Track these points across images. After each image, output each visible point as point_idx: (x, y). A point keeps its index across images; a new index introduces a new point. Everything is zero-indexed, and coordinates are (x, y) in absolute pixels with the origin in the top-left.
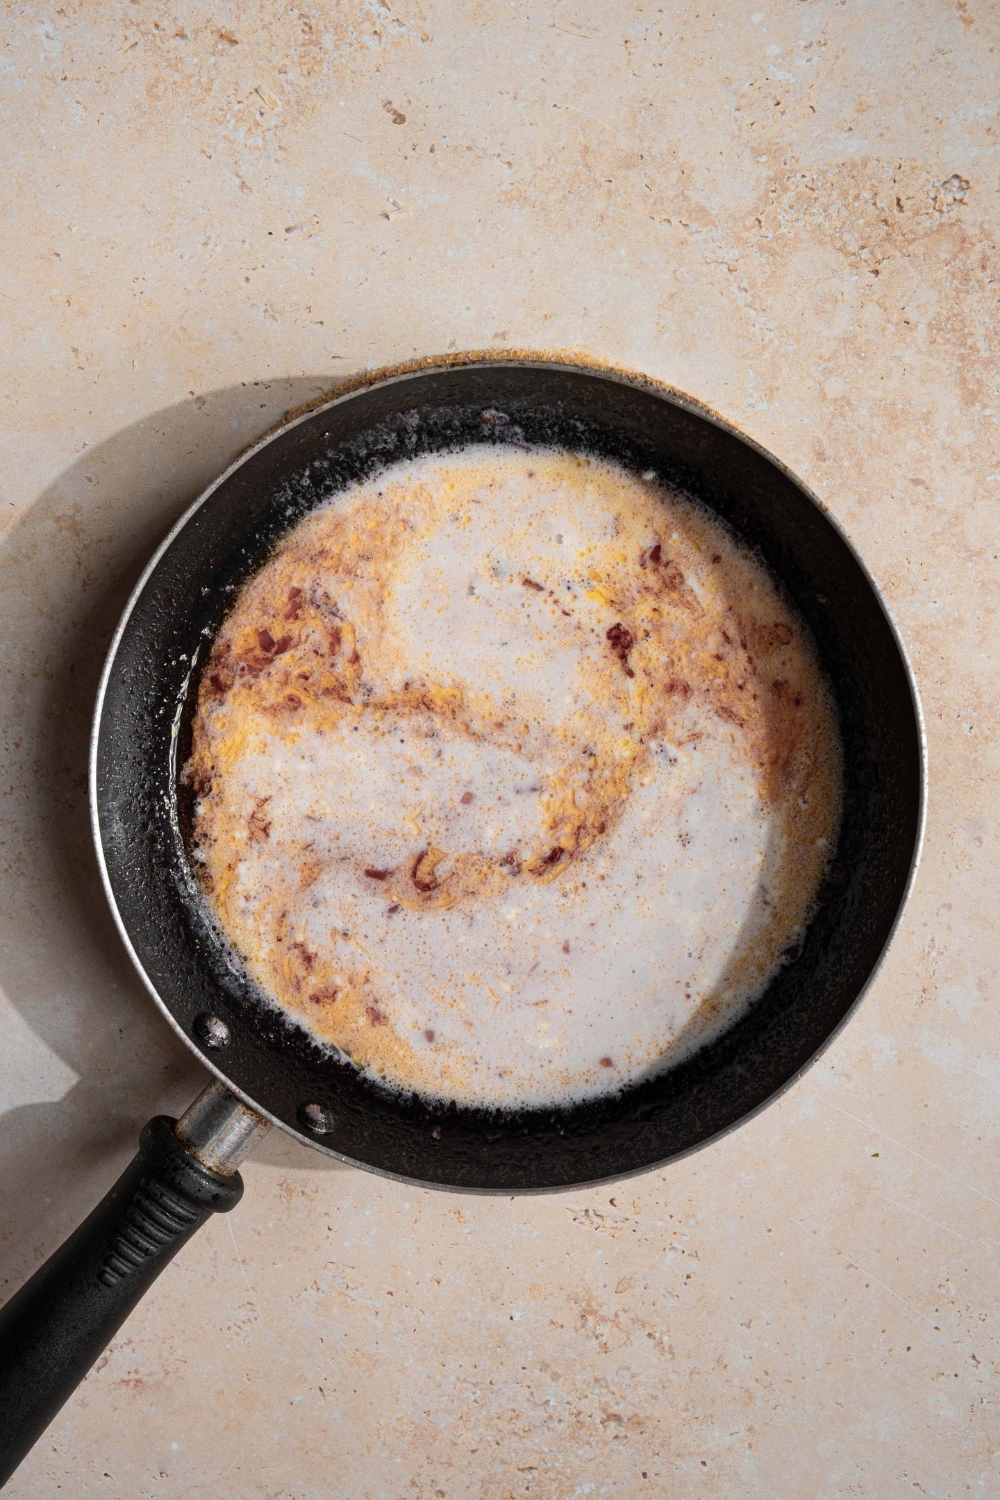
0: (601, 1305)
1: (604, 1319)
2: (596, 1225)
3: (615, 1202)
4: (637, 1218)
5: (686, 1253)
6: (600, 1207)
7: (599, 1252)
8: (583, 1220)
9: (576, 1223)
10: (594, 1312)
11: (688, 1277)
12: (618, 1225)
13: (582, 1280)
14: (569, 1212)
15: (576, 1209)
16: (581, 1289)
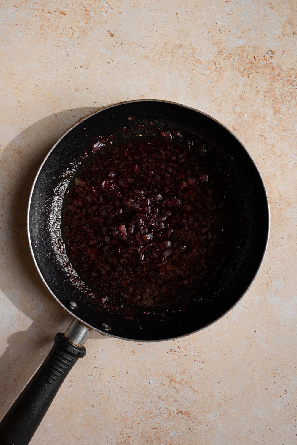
0: (176, 378)
1: (177, 382)
2: (174, 354)
3: (179, 347)
4: (186, 352)
5: (201, 362)
6: (175, 349)
7: (175, 362)
8: (170, 352)
9: (168, 354)
10: (174, 380)
11: (201, 369)
12: (181, 354)
13: (170, 371)
14: (166, 350)
15: (168, 349)
16: (170, 373)
